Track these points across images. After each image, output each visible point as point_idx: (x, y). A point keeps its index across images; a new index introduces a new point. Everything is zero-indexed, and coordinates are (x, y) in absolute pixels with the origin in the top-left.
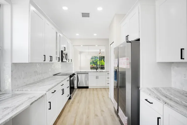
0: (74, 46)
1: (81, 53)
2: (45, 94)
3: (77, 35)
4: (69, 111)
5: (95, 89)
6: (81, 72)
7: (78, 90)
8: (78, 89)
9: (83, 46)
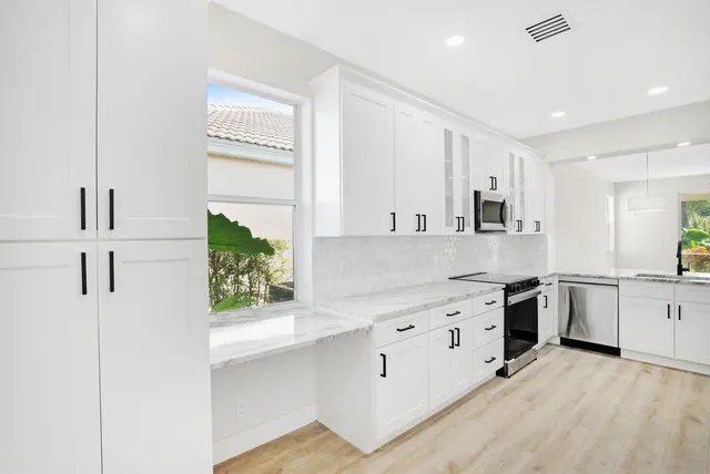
0: (552, 164)
1: (619, 188)
2: (370, 327)
3: (558, 115)
4: (478, 415)
5: (655, 371)
6: (578, 276)
7: (563, 353)
8: (562, 349)
9: (600, 156)
